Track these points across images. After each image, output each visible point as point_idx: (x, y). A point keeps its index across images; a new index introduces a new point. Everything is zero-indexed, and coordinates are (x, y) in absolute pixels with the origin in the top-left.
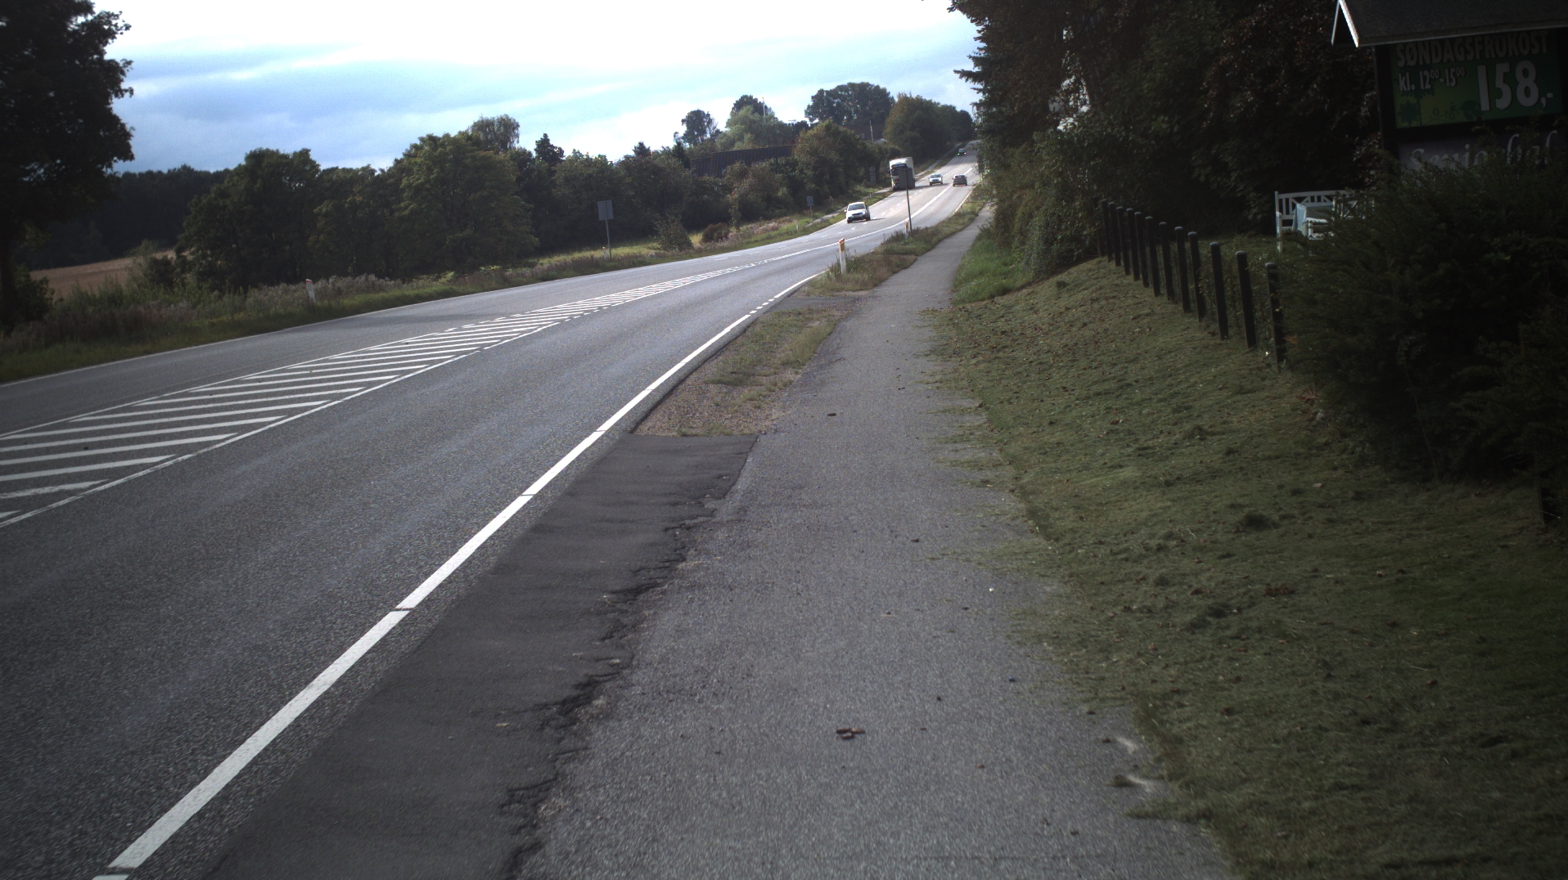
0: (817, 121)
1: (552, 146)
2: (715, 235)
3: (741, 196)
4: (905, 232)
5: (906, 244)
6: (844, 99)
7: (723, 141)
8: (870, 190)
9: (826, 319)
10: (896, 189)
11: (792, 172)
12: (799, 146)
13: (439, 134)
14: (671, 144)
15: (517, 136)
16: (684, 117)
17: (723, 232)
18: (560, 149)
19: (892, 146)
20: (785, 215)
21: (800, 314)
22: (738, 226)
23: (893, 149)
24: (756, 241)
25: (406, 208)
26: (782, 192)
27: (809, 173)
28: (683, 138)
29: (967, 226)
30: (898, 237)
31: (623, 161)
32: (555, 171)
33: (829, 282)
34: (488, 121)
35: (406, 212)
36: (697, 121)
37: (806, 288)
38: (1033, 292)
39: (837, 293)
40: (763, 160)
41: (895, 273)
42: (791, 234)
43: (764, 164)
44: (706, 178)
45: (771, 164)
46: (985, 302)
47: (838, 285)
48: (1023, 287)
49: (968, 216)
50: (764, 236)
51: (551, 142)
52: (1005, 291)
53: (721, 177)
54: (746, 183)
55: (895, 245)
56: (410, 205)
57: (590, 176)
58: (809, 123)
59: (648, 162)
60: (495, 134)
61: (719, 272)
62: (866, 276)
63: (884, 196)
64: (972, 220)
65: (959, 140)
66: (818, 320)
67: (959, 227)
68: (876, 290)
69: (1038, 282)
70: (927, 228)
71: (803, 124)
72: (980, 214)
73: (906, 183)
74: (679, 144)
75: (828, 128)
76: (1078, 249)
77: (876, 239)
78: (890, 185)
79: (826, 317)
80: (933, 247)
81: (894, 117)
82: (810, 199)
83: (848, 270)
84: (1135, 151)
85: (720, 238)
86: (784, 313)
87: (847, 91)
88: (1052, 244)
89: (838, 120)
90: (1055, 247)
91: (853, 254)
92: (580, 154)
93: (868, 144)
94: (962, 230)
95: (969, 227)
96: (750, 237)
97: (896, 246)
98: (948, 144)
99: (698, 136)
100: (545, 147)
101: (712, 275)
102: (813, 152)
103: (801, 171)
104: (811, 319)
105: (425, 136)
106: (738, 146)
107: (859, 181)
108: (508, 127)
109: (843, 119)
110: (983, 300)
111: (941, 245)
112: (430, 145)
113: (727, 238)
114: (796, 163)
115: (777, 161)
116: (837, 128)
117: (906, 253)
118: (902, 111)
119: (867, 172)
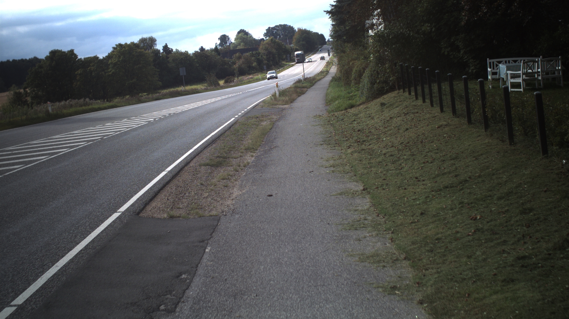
0: (267, 38)
1: (169, 48)
2: (229, 81)
3: (239, 66)
4: (302, 79)
5: (303, 84)
6: (278, 30)
7: (233, 46)
8: (288, 63)
9: (269, 121)
10: (297, 63)
11: (258, 56)
12: (261, 47)
13: (123, 43)
14: (213, 47)
15: (156, 44)
16: (219, 37)
17: (232, 79)
18: (172, 49)
20: (256, 73)
21: (257, 117)
22: (238, 77)
23: (296, 48)
24: (245, 83)
25: (110, 71)
26: (254, 64)
27: (265, 57)
28: (219, 45)
29: (325, 76)
30: (299, 81)
31: (194, 53)
32: (169, 57)
33: (271, 101)
34: (145, 38)
35: (111, 73)
36: (224, 39)
37: (262, 104)
38: (367, 107)
39: (275, 106)
40: (247, 52)
41: (299, 96)
42: (258, 80)
43: (248, 54)
44: (226, 59)
45: (250, 54)
46: (343, 112)
47: (276, 102)
48: (361, 104)
49: (325, 73)
50: (248, 81)
51: (168, 47)
52: (352, 106)
53: (231, 58)
54: (241, 61)
55: (298, 84)
56: (112, 70)
57: (182, 59)
58: (265, 39)
59: (204, 53)
60: (147, 43)
61: (227, 96)
62: (287, 98)
63: (293, 65)
64: (327, 74)
65: (320, 45)
66: (266, 121)
67: (323, 77)
68: (292, 104)
69: (368, 102)
70: (310, 77)
71: (263, 39)
72: (330, 71)
73: (301, 60)
74: (216, 47)
75: (272, 40)
76: (386, 87)
77: (291, 82)
78: (295, 61)
79: (269, 119)
80: (313, 85)
81: (296, 36)
82: (265, 67)
83: (280, 95)
84: (414, 41)
85: (231, 82)
86: (250, 117)
87: (279, 27)
88: (374, 84)
89: (276, 37)
90: (376, 86)
91: (281, 89)
92: (179, 51)
93: (286, 46)
94: (323, 78)
95: (326, 77)
96: (242, 81)
97: (300, 85)
98: (316, 46)
99: (224, 44)
100: (166, 48)
101: (223, 97)
102: (266, 49)
103: (262, 56)
104: (262, 121)
105: (117, 44)
106: (239, 48)
107: (284, 60)
108: (152, 41)
109: (277, 37)
110: (342, 110)
111: (316, 84)
112: (120, 47)
113: (233, 82)
114: (260, 53)
115: (252, 53)
116: (275, 40)
117: (303, 88)
118: (299, 34)
119: (287, 57)
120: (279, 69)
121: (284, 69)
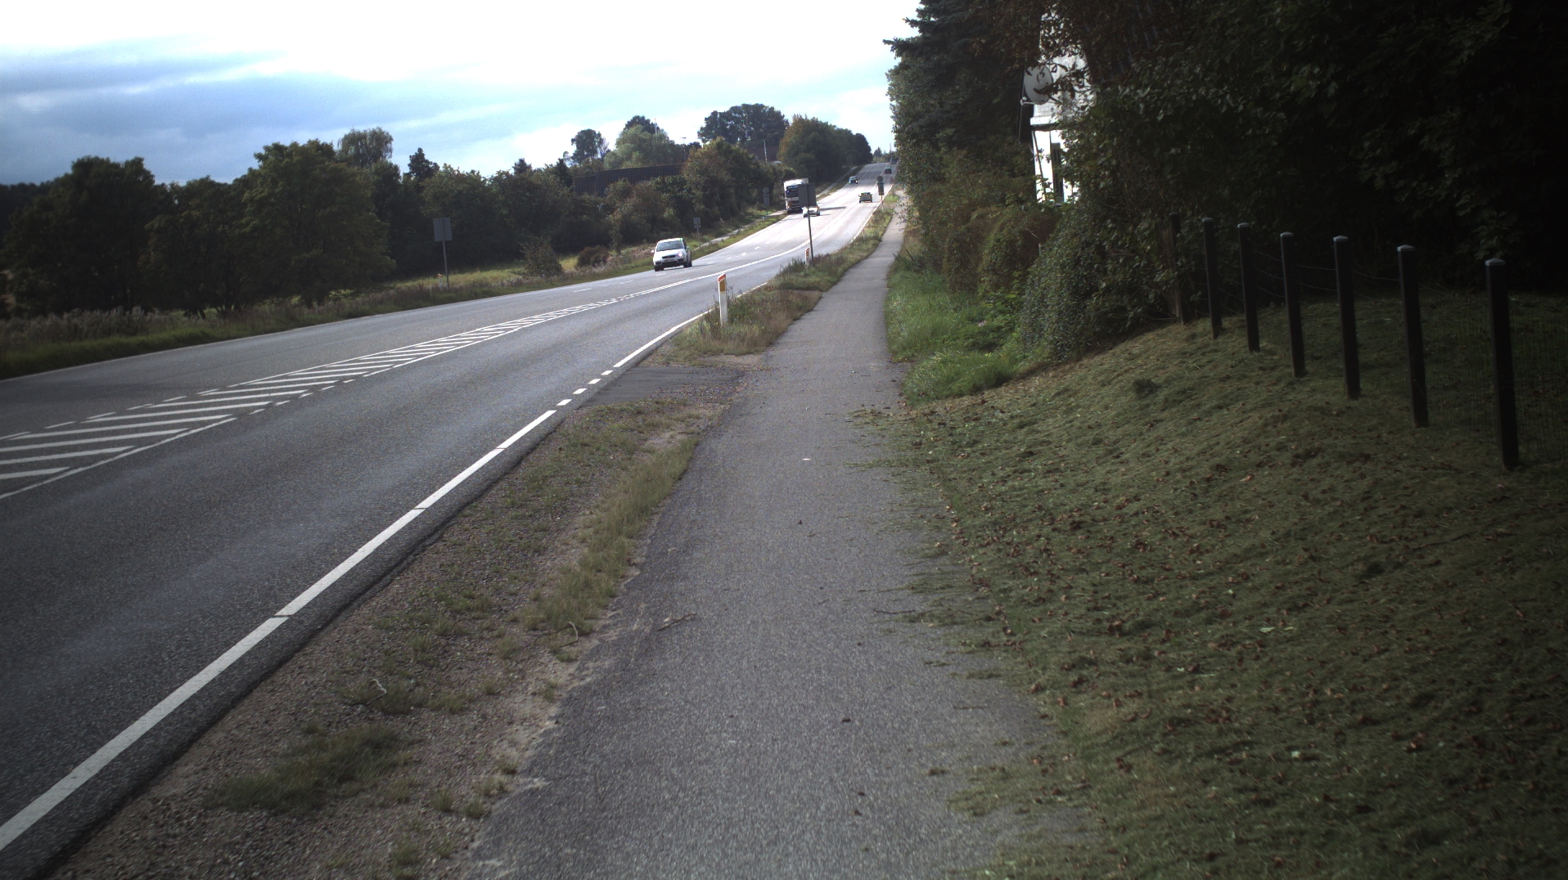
0: (708, 143)
1: (427, 161)
2: (592, 259)
3: (624, 216)
4: (805, 259)
5: (806, 275)
6: (738, 121)
7: (612, 160)
8: (764, 213)
9: (683, 428)
10: (790, 212)
11: (679, 191)
12: (689, 164)
13: (286, 143)
14: (554, 162)
15: (391, 151)
16: (574, 137)
17: (602, 256)
18: (435, 164)
19: (787, 168)
21: (639, 412)
22: (619, 249)
23: (788, 171)
24: (637, 266)
25: (247, 224)
26: (669, 213)
27: (699, 193)
28: (572, 158)
29: (872, 252)
30: (796, 267)
31: (497, 178)
32: (423, 188)
33: (701, 338)
34: (359, 133)
35: (247, 229)
36: (587, 141)
37: (667, 348)
39: (713, 359)
40: (648, 179)
41: (795, 319)
43: (650, 183)
44: (586, 196)
45: (657, 183)
46: (968, 401)
47: (715, 344)
48: (1032, 373)
50: (643, 262)
51: (426, 157)
52: (1000, 379)
53: (602, 194)
54: (630, 203)
55: (793, 277)
56: (252, 221)
57: (460, 192)
58: (702, 144)
59: (526, 179)
60: (367, 148)
61: (564, 312)
62: (756, 330)
63: (778, 219)
64: (876, 246)
65: (855, 164)
66: (668, 429)
67: (865, 254)
68: (771, 352)
70: (828, 255)
71: (696, 145)
72: (885, 238)
73: (802, 202)
74: (563, 161)
75: (719, 146)
76: (1134, 307)
77: (773, 267)
78: (783, 207)
79: (683, 421)
80: (839, 279)
81: (788, 139)
82: (697, 221)
83: (731, 320)
84: (1249, 133)
85: (597, 262)
86: (613, 409)
87: (741, 113)
88: (1087, 297)
89: (732, 140)
90: (1092, 302)
91: (737, 293)
92: (452, 169)
93: (761, 164)
94: (867, 257)
95: (875, 254)
98: (843, 167)
99: (588, 156)
100: (420, 163)
102: (703, 171)
103: (689, 190)
104: (655, 428)
105: (270, 144)
106: (628, 165)
107: (752, 203)
108: (380, 141)
109: (736, 140)
111: (847, 276)
112: (276, 155)
113: (605, 262)
114: (684, 182)
115: (663, 180)
116: (729, 147)
117: (808, 288)
118: (797, 133)
119: (760, 194)
120: (737, 227)
121: (751, 228)
